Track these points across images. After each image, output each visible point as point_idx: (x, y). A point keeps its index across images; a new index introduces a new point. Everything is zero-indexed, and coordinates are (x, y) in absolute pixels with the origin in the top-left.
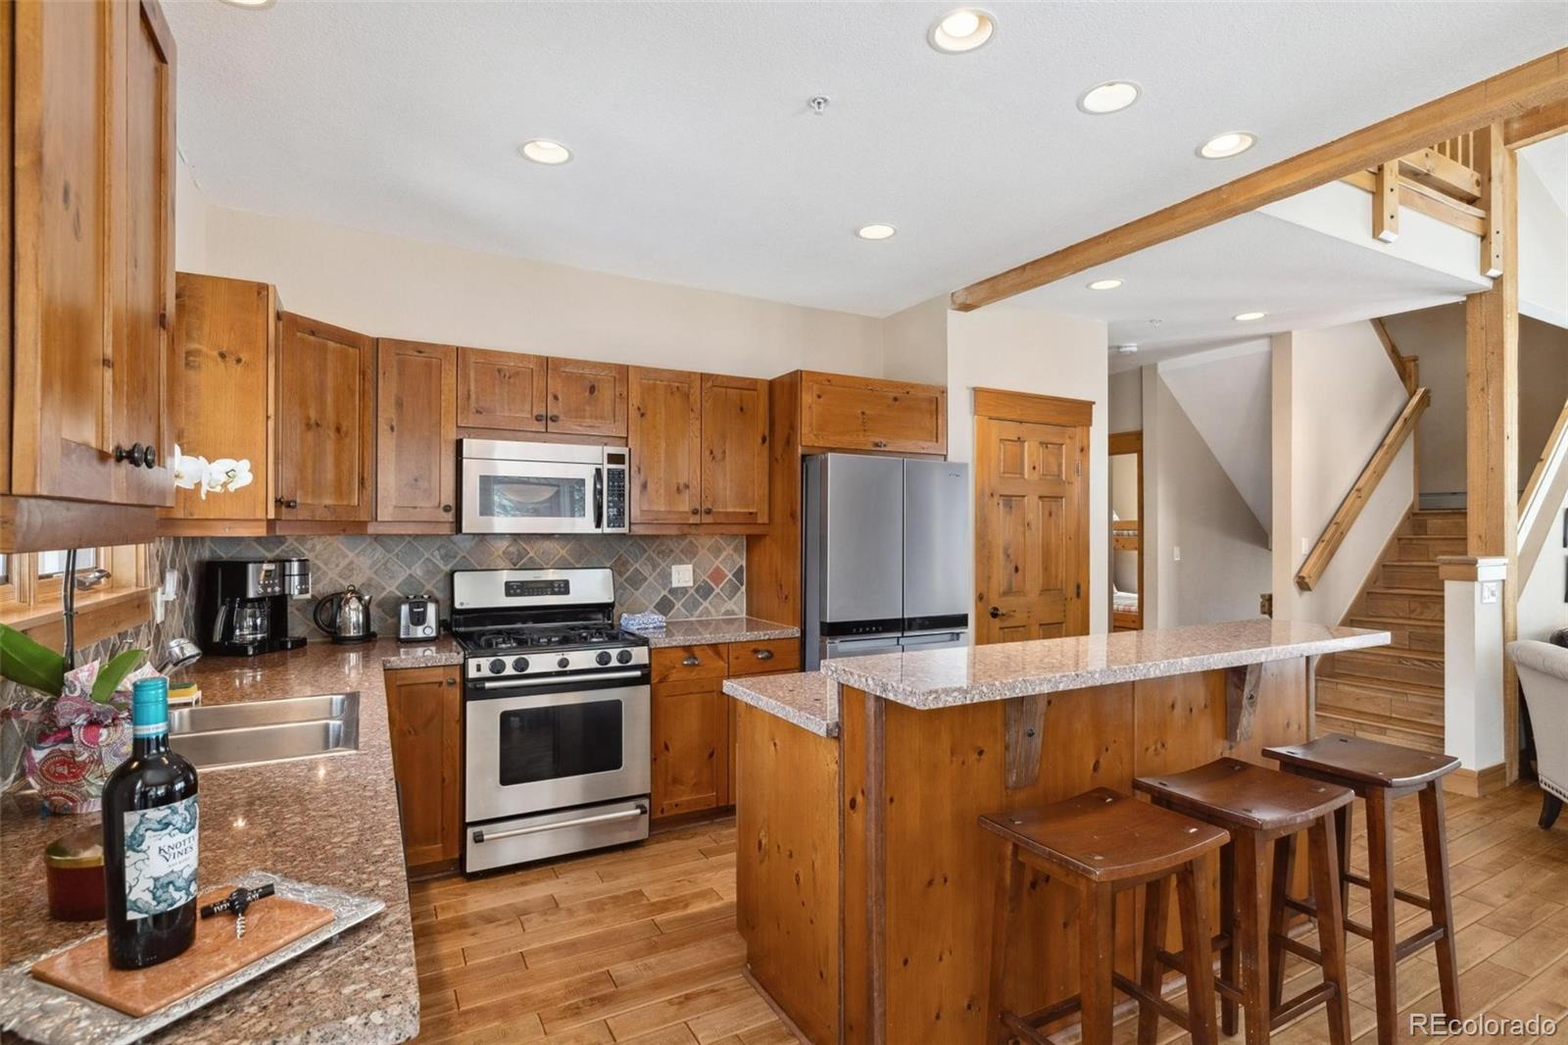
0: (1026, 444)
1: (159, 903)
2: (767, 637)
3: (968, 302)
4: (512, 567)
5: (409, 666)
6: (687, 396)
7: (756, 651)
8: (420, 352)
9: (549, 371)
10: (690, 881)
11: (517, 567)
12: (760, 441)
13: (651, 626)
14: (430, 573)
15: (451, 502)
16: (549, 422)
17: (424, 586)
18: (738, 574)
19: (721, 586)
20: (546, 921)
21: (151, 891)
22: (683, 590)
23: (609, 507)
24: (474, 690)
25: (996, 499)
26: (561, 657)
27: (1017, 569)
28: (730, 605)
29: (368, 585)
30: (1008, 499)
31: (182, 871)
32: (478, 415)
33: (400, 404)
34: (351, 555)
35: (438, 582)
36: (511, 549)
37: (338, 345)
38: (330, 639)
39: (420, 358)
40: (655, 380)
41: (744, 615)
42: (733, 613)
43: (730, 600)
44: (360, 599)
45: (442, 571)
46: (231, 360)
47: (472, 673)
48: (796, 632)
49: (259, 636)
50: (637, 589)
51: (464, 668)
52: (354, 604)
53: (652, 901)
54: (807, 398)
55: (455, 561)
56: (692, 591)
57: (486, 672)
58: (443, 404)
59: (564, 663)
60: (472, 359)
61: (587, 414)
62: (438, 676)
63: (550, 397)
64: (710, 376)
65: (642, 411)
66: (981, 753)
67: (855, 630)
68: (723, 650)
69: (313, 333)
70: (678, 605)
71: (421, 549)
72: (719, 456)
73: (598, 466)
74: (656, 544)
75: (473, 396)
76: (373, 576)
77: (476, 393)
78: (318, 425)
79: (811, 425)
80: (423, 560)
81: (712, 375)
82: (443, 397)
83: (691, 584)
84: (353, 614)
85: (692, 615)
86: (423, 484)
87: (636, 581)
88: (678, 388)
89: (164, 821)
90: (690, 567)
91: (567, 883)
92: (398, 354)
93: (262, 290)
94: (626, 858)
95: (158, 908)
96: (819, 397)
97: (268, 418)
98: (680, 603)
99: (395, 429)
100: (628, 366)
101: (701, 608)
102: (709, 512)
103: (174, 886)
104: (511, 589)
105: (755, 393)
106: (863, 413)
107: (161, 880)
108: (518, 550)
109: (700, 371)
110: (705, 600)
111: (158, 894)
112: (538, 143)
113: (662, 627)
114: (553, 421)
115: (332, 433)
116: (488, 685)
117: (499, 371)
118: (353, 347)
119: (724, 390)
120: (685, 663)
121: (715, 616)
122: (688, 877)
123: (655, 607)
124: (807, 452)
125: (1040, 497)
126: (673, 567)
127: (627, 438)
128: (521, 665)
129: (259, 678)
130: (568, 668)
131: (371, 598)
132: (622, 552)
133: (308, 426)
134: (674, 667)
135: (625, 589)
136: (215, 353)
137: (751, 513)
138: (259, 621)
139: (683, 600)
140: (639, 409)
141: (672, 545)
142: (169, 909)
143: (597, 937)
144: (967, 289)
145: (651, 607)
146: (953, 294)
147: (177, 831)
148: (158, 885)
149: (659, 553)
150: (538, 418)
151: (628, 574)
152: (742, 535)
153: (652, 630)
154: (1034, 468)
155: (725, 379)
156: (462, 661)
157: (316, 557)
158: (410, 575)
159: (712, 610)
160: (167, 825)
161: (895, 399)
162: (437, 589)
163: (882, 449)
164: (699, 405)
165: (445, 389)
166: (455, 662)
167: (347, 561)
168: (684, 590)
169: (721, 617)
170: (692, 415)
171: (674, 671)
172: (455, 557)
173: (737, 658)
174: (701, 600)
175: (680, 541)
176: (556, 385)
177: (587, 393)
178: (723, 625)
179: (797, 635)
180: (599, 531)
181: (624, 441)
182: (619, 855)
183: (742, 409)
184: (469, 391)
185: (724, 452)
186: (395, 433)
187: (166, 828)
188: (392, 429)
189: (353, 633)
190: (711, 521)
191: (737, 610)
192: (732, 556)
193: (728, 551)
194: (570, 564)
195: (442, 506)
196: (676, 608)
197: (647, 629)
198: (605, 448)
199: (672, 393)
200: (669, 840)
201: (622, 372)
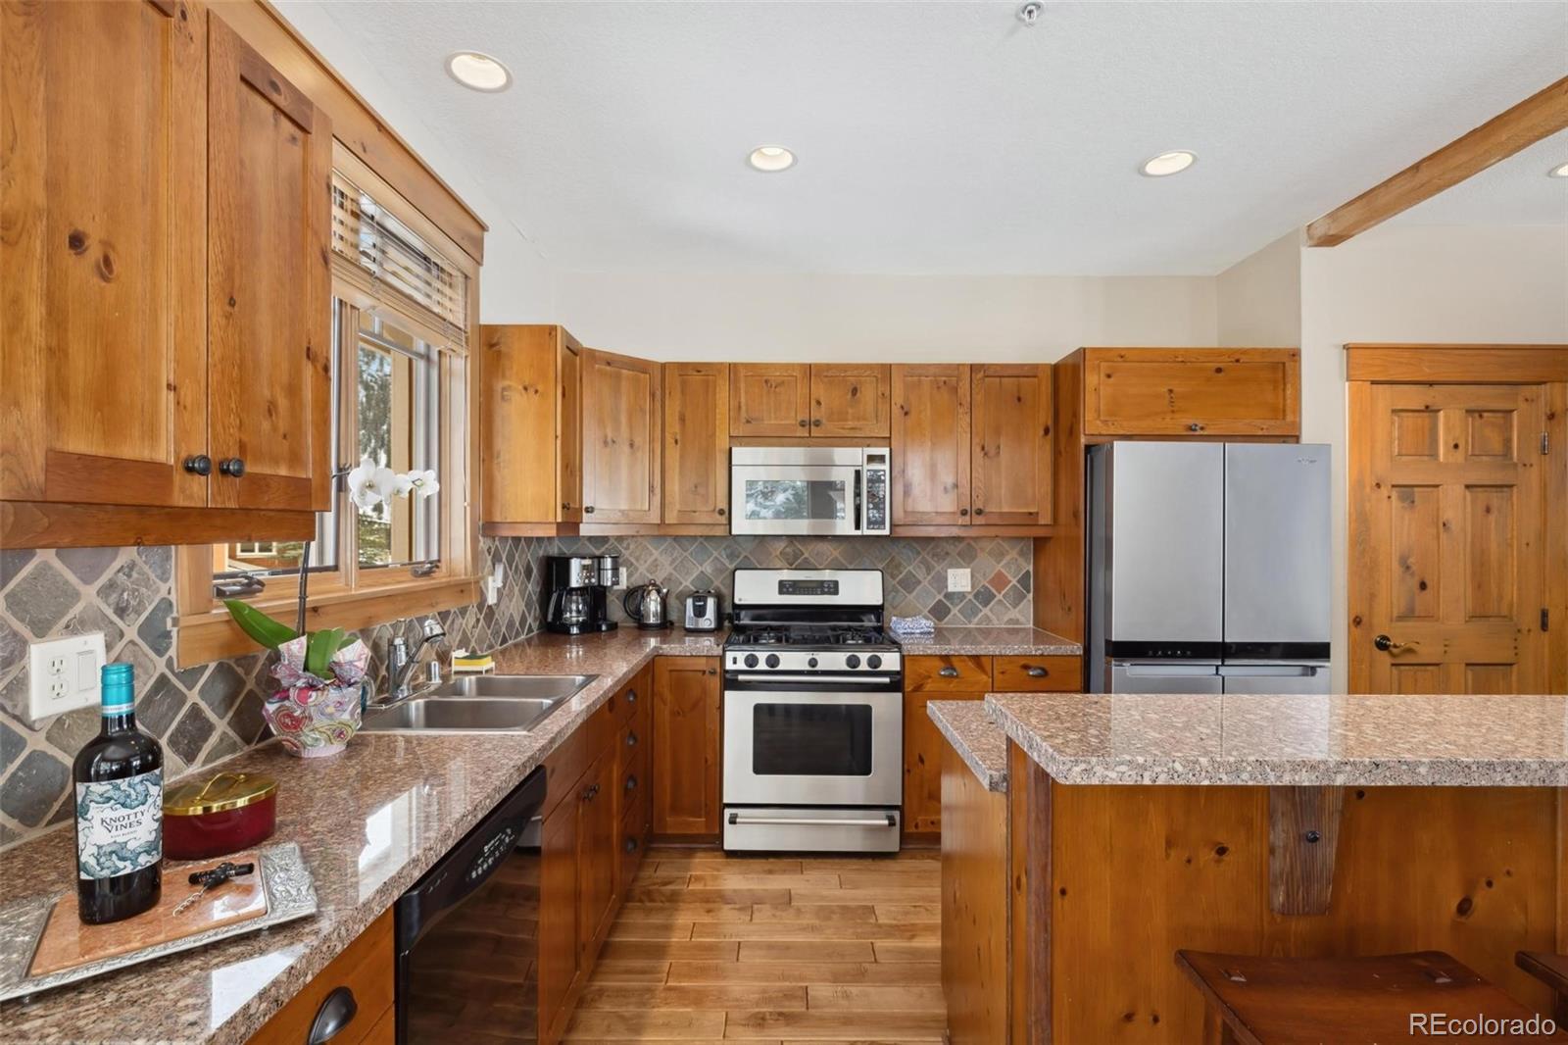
0: (1441, 414)
1: (102, 869)
2: (1039, 652)
3: (1331, 232)
4: (788, 566)
5: (677, 654)
6: (955, 390)
7: (1026, 667)
8: (699, 371)
9: (812, 377)
10: (927, 910)
11: (793, 566)
12: (1042, 432)
13: (918, 631)
14: (719, 571)
15: (725, 507)
16: (812, 427)
17: (712, 582)
18: (1024, 580)
19: (1003, 592)
20: (774, 915)
21: (96, 857)
22: (960, 596)
23: (868, 509)
24: (731, 682)
25: (1384, 491)
26: (811, 657)
27: (1423, 586)
28: (1014, 614)
29: (668, 580)
30: (1407, 492)
31: (126, 843)
32: (749, 425)
33: (682, 419)
34: (656, 553)
35: (724, 578)
36: (788, 549)
37: (631, 372)
38: (636, 625)
39: (698, 378)
40: (920, 376)
41: (1031, 625)
42: (1017, 622)
43: (1015, 607)
44: (659, 592)
45: (727, 569)
46: (531, 391)
47: (729, 666)
48: (1078, 649)
49: (581, 619)
50: (910, 593)
51: (722, 659)
52: (654, 595)
53: (880, 921)
54: (1091, 380)
55: (739, 560)
56: (970, 597)
57: (741, 666)
58: (718, 416)
59: (813, 662)
60: (742, 373)
61: (850, 417)
62: (702, 664)
63: (813, 403)
64: (982, 366)
65: (905, 409)
66: (1222, 851)
67: (1151, 653)
68: (986, 663)
69: (609, 364)
70: (955, 611)
71: (711, 549)
72: (992, 452)
73: (858, 468)
74: (931, 547)
75: (743, 408)
76: (674, 572)
77: (747, 405)
78: (614, 442)
79: (1098, 411)
80: (711, 559)
81: (983, 365)
82: (717, 411)
83: (969, 589)
84: (653, 605)
85: (970, 622)
86: (701, 490)
87: (909, 584)
88: (945, 382)
89: (105, 795)
90: (968, 571)
91: (808, 881)
92: (681, 375)
93: (552, 330)
94: (873, 868)
95: (102, 873)
96: (1109, 376)
97: (556, 437)
98: (958, 608)
99: (679, 443)
100: (891, 365)
101: (980, 615)
102: (979, 512)
103: (117, 855)
104: (784, 587)
105: (1036, 379)
106: (1171, 391)
107: (104, 849)
108: (794, 551)
109: (970, 362)
110: (985, 606)
111: (102, 860)
112: (763, 150)
113: (930, 633)
114: (817, 426)
115: (626, 448)
116: (741, 677)
117: (766, 382)
118: (643, 372)
119: (998, 379)
120: (943, 673)
121: (996, 624)
122: (926, 904)
123: (929, 612)
124: (1093, 441)
125: (1468, 487)
126: (949, 571)
127: (890, 438)
128: (773, 661)
129: (581, 653)
130: (818, 668)
131: (668, 591)
132: (894, 554)
133: (605, 443)
134: (930, 677)
135: (897, 592)
136: (521, 387)
137: (1031, 514)
138: (580, 607)
139: (960, 606)
140: (902, 407)
141: (949, 548)
142: (113, 876)
143: (811, 946)
144: (1331, 215)
145: (926, 612)
146: (1309, 226)
147: (119, 806)
148: (102, 852)
149: (933, 555)
150: (803, 424)
151: (901, 576)
152: (1029, 538)
153: (918, 636)
154: (1456, 446)
155: (998, 368)
156: (721, 653)
157: (631, 555)
158: (702, 572)
159: (993, 617)
160: (109, 799)
161: (1219, 370)
162: (724, 585)
163: (1199, 432)
164: (969, 399)
165: (719, 402)
166: (715, 653)
167: (653, 558)
168: (962, 595)
169: (1003, 626)
170: (961, 411)
171: (930, 680)
172: (738, 557)
173: (1003, 673)
174: (980, 607)
175: (957, 543)
176: (819, 390)
177: (850, 395)
178: (1006, 635)
179: (1078, 653)
180: (859, 533)
181: (888, 441)
182: (868, 862)
183: (1019, 399)
184: (740, 403)
185: (999, 447)
186: (678, 446)
187: (108, 802)
188: (676, 442)
189: (652, 620)
190: (983, 523)
191: (1022, 619)
192: (1016, 560)
193: (1013, 554)
194: (843, 565)
195: (717, 509)
196: (952, 613)
197: (913, 633)
198: (865, 449)
199: (938, 388)
200: (923, 858)
201: (885, 372)
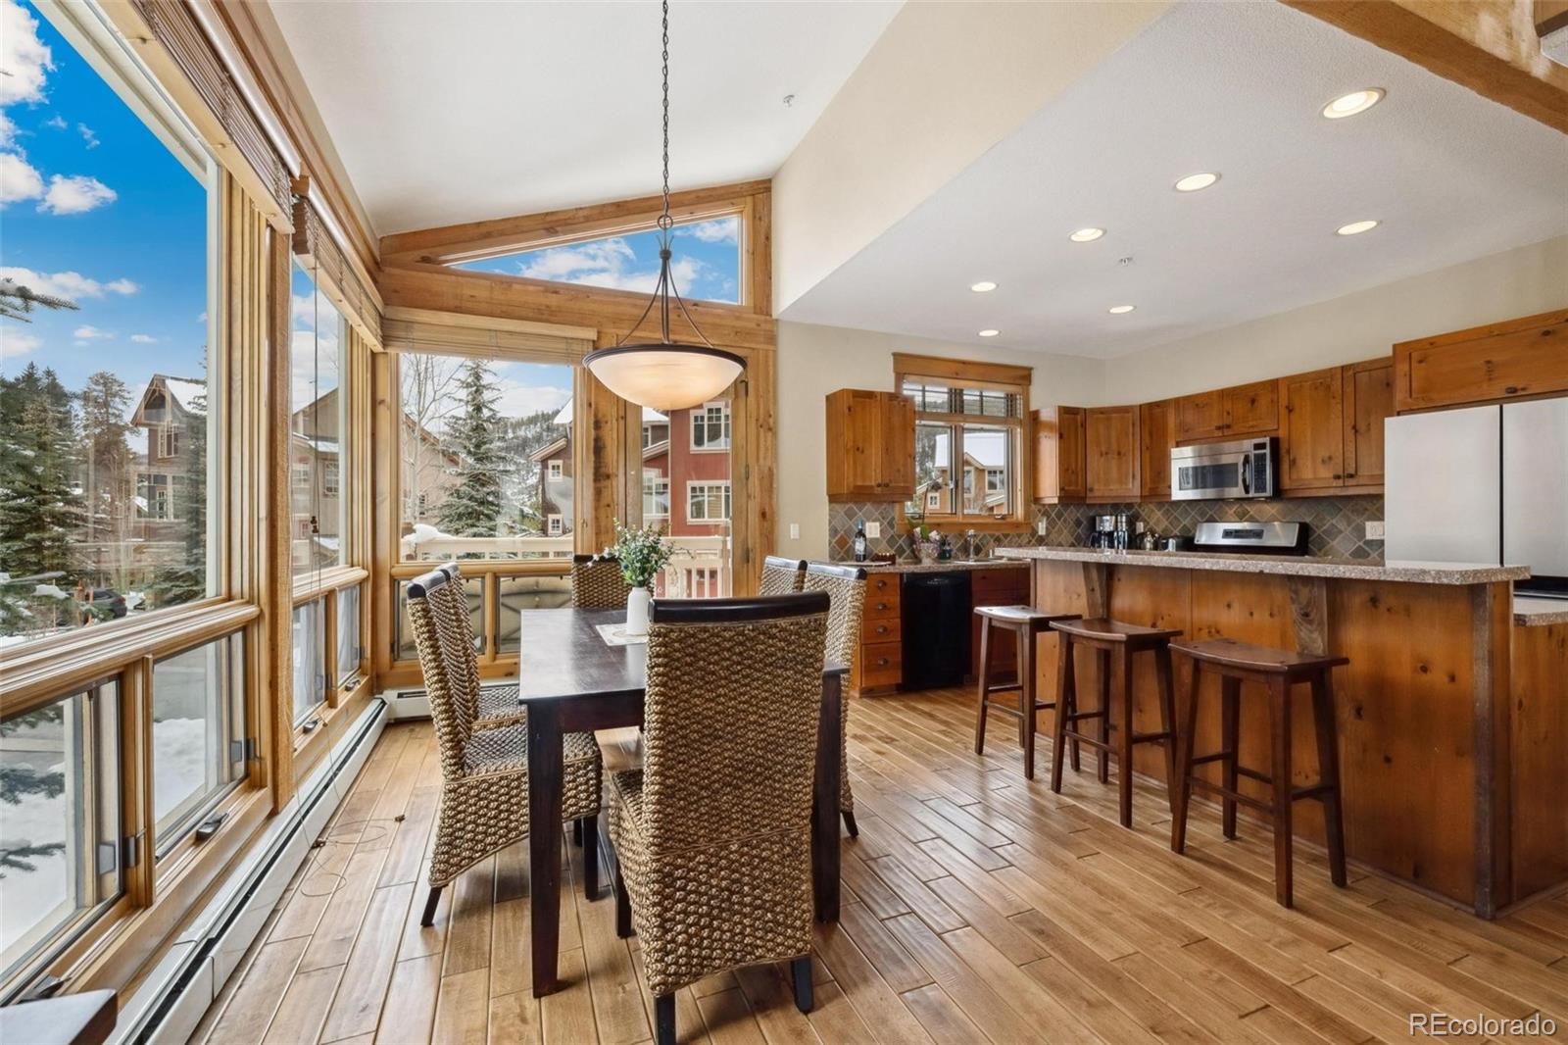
6: (1328, 387)
8: (1159, 406)
9: (1225, 398)
15: (1167, 484)
16: (1225, 429)
29: (1165, 529)
32: (1186, 433)
33: (1151, 435)
37: (1117, 415)
39: (1159, 410)
40: (1302, 382)
44: (1153, 536)
50: (1335, 540)
54: (1402, 367)
55: (1207, 517)
60: (1181, 402)
61: (1248, 420)
63: (1226, 413)
64: (1352, 366)
65: (1290, 407)
70: (1374, 554)
72: (1363, 429)
73: (1247, 454)
74: (1351, 505)
78: (1108, 454)
79: (1408, 391)
84: (1149, 542)
86: (1161, 475)
87: (1333, 534)
88: (1323, 383)
92: (1149, 410)
96: (1421, 362)
99: (1149, 446)
100: (1280, 379)
102: (1351, 476)
104: (1227, 534)
106: (1488, 362)
109: (1343, 365)
114: (1228, 428)
115: (1116, 456)
117: (1197, 405)
119: (1367, 373)
126: (1368, 523)
127: (1278, 430)
132: (1318, 511)
133: (1102, 455)
135: (1322, 538)
139: (1377, 551)
140: (1287, 407)
141: (1365, 503)
145: (1347, 554)
149: (1354, 511)
150: (1219, 428)
151: (1325, 528)
155: (1367, 365)
161: (1547, 333)
164: (1341, 393)
165: (1170, 422)
168: (1379, 542)
170: (1334, 401)
175: (1374, 501)
176: (1229, 405)
177: (1249, 404)
184: (1180, 420)
185: (1369, 425)
186: (1148, 450)
188: (1146, 448)
190: (1354, 484)
194: (1278, 519)
196: (1372, 557)
198: (1254, 440)
199: (1316, 388)
201: (1273, 385)
